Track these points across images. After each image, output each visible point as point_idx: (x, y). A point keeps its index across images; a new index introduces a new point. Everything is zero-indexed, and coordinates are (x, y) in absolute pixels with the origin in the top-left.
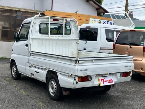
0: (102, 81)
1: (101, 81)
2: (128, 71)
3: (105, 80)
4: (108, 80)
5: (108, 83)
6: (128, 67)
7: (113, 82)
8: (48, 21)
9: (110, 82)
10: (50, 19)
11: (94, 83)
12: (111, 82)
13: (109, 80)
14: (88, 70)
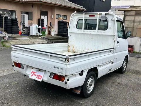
0: (33, 73)
1: (31, 73)
3: (35, 74)
4: (38, 75)
5: (37, 78)
7: (41, 79)
9: (38, 78)
13: (39, 76)
14: (18, 58)
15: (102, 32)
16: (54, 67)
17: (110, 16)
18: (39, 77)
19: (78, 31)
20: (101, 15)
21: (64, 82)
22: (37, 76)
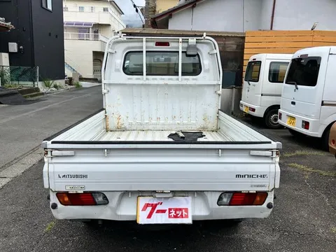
0: (149, 209)
2: (253, 190)
3: (159, 207)
4: (170, 209)
5: (170, 217)
6: (250, 176)
7: (187, 216)
8: (142, 47)
9: (176, 217)
10: (146, 41)
11: (119, 213)
12: (182, 216)
13: (176, 210)
14: (85, 176)
15: (190, 80)
16: (238, 176)
17: (205, 45)
18: (178, 212)
19: (129, 79)
20: (188, 42)
21: (265, 205)
22: (170, 213)
